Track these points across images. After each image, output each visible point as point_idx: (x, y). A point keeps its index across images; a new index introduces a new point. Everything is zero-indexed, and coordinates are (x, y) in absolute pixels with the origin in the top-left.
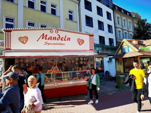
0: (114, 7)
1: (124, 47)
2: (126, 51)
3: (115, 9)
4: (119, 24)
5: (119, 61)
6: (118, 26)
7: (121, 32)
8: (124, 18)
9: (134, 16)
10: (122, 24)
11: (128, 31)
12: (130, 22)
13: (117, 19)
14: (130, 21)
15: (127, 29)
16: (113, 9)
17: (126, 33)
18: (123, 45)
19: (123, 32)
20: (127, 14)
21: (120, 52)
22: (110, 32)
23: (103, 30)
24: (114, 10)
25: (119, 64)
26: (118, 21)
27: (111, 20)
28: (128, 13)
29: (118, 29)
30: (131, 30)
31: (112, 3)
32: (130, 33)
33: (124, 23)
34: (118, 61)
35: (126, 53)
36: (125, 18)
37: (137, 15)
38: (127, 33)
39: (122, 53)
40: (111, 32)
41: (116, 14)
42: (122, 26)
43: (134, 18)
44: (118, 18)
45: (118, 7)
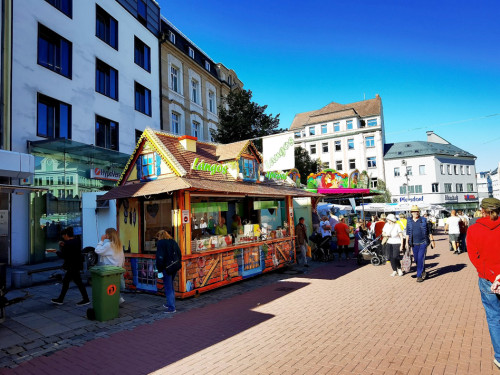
0: (163, 32)
1: (146, 157)
2: (152, 171)
3: (167, 37)
4: (176, 90)
5: (129, 211)
6: (171, 97)
7: (183, 118)
8: (194, 75)
9: (224, 77)
10: (186, 94)
11: (203, 119)
12: (211, 94)
13: (170, 73)
14: (213, 89)
15: (202, 113)
16: (158, 36)
17: (197, 124)
18: (144, 152)
19: (187, 117)
20: (204, 65)
21: (133, 175)
22: (143, 112)
23: (116, 99)
24: (164, 41)
25: (128, 219)
26: (175, 80)
27: (149, 70)
28: (207, 63)
29: (172, 107)
30: (214, 116)
31: (159, 16)
32: (210, 125)
33: (194, 91)
34: (126, 208)
35: (150, 180)
36: (197, 77)
37: (232, 76)
38: (202, 126)
39: (138, 178)
40: (147, 111)
41: (170, 56)
42: (187, 100)
43: (224, 82)
44: (175, 70)
45: (178, 36)
